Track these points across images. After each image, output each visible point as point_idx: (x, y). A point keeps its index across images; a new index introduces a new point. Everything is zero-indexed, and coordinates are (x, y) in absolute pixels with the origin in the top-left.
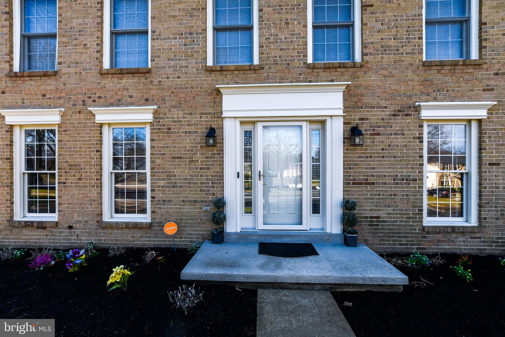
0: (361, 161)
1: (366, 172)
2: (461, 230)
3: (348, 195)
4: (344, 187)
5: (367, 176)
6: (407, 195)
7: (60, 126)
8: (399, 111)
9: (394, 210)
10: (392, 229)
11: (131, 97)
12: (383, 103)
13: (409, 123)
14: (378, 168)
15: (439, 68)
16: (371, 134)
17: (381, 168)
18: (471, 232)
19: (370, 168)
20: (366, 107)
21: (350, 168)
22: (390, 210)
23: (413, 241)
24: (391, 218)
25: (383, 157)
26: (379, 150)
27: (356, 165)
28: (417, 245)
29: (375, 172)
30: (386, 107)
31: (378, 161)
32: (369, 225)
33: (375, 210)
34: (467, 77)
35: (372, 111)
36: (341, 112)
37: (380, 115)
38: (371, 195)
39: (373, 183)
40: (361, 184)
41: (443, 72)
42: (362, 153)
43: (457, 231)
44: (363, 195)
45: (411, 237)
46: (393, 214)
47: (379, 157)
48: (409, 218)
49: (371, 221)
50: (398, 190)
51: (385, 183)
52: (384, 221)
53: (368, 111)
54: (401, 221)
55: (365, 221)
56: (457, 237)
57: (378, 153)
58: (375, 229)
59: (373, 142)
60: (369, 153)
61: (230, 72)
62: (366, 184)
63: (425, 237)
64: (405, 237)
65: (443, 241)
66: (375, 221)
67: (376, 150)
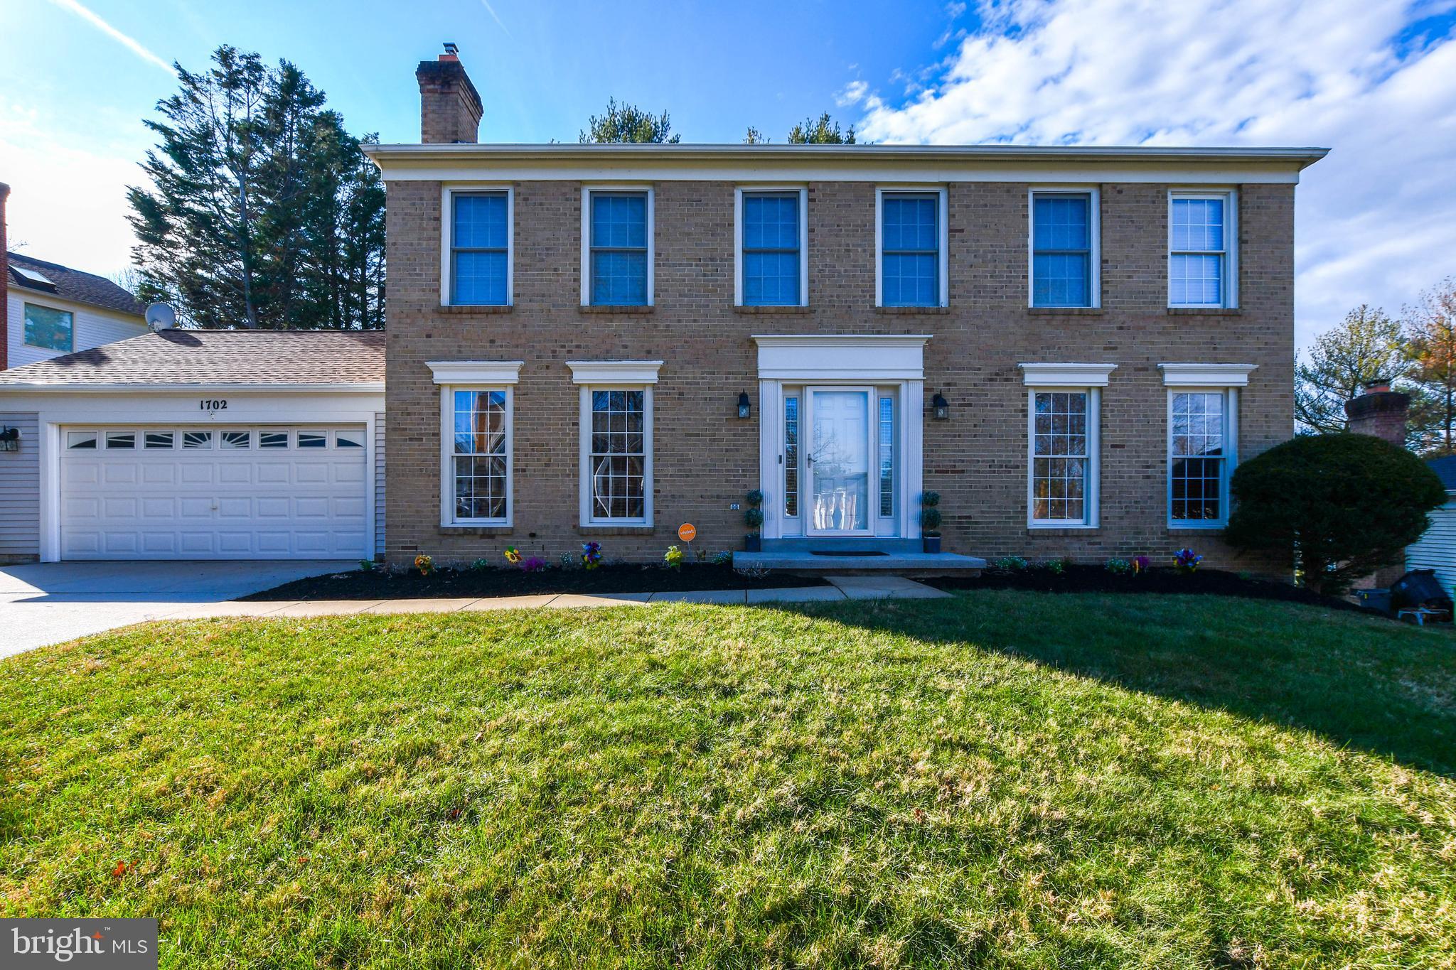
0: (947, 441)
1: (953, 456)
2: (1076, 533)
3: (931, 487)
4: (924, 477)
5: (954, 461)
6: (1006, 487)
7: (516, 387)
8: (997, 374)
9: (989, 507)
10: (987, 533)
11: (625, 347)
12: (976, 364)
13: (1010, 390)
14: (969, 451)
15: (1049, 317)
16: (960, 405)
17: (973, 451)
18: (1088, 536)
19: (959, 451)
20: (954, 368)
21: (932, 451)
22: (984, 507)
23: (1014, 549)
24: (986, 517)
25: (975, 436)
26: (970, 426)
27: (940, 446)
28: (1020, 554)
29: (966, 456)
30: (979, 369)
31: (969, 441)
32: (957, 528)
33: (965, 507)
34: (1084, 330)
35: (960, 374)
36: (920, 375)
37: (972, 379)
38: (960, 487)
39: (963, 471)
40: (947, 472)
41: (1054, 323)
42: (948, 431)
43: (1070, 534)
44: (950, 487)
45: (1012, 543)
46: (988, 513)
47: (971, 436)
48: (1010, 518)
49: (960, 523)
50: (995, 480)
51: (979, 472)
52: (976, 523)
53: (956, 374)
54: (999, 522)
55: (952, 523)
56: (1071, 543)
57: (969, 431)
58: (965, 533)
59: (962, 415)
60: (958, 431)
61: (768, 316)
62: (953, 472)
63: (1029, 543)
64: (1004, 543)
65: (1053, 549)
66: (964, 524)
67: (966, 426)
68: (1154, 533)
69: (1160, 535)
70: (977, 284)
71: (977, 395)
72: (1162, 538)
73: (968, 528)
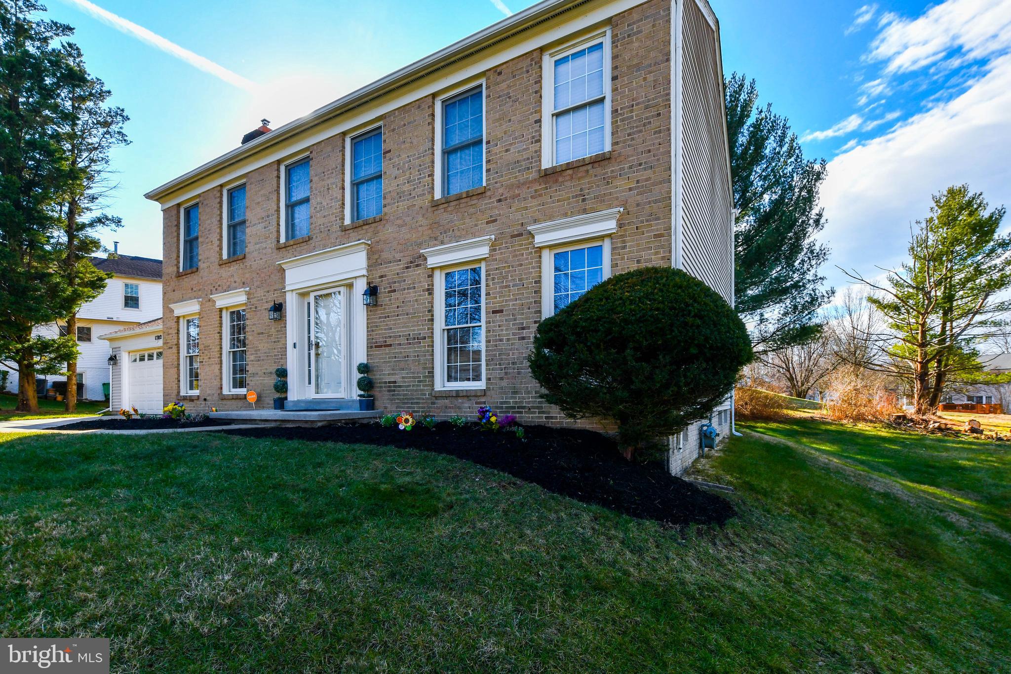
0: (381, 322)
1: (385, 334)
2: (465, 394)
3: (371, 359)
4: (368, 352)
5: (386, 337)
6: (418, 356)
8: (411, 262)
9: (407, 373)
10: (406, 395)
11: (235, 282)
12: (398, 256)
14: (394, 329)
15: (445, 205)
16: (388, 292)
17: (397, 328)
18: (477, 396)
19: (388, 329)
20: (385, 263)
21: (373, 331)
22: (404, 373)
24: (405, 382)
25: (398, 315)
26: (394, 308)
27: (377, 326)
29: (392, 332)
30: (400, 260)
31: (394, 320)
32: (388, 391)
33: (393, 374)
34: (471, 210)
35: (389, 267)
36: (364, 273)
37: (395, 269)
38: (389, 358)
39: (391, 345)
40: (381, 346)
41: (450, 209)
44: (382, 358)
45: (423, 403)
46: (407, 378)
47: (394, 316)
48: (419, 382)
49: (390, 387)
50: (411, 351)
51: (400, 344)
52: (400, 386)
53: (386, 267)
54: (413, 385)
57: (394, 312)
58: (393, 395)
59: (390, 300)
61: (291, 248)
62: (385, 346)
63: (433, 403)
64: (417, 403)
65: (450, 408)
66: (392, 386)
67: (392, 308)
68: (529, 393)
69: (534, 395)
70: (398, 191)
71: (399, 282)
72: (536, 397)
73: (394, 391)
